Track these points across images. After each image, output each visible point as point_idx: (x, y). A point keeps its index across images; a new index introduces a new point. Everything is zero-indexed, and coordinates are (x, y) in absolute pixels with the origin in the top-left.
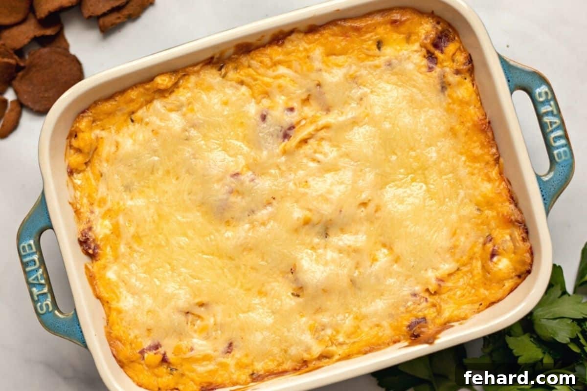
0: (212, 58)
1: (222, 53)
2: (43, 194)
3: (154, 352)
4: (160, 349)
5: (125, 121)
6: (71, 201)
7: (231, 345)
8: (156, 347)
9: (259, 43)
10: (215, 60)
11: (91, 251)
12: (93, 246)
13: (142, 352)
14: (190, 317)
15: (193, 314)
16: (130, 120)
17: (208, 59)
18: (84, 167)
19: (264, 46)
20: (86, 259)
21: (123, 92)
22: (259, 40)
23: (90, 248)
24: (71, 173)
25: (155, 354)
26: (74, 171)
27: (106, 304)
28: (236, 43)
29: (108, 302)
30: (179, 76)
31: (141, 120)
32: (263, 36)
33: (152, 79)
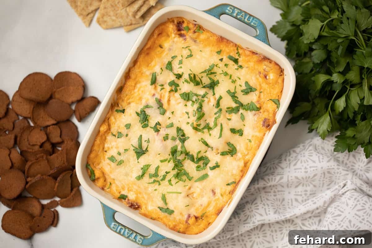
0: (112, 104)
1: (114, 99)
2: (101, 203)
3: (190, 218)
4: (191, 216)
5: (104, 154)
6: (113, 197)
7: (213, 191)
8: (189, 216)
9: (122, 84)
10: (113, 104)
11: (137, 206)
12: (135, 204)
13: (187, 222)
14: (190, 196)
15: (190, 194)
16: (105, 152)
17: (111, 106)
18: (105, 182)
19: (125, 84)
20: (137, 211)
21: (93, 145)
22: (122, 83)
23: (135, 206)
24: (103, 189)
25: (191, 218)
26: (103, 187)
27: (158, 219)
28: (115, 92)
29: (159, 218)
30: (107, 121)
31: (109, 148)
32: (122, 81)
33: (99, 131)
